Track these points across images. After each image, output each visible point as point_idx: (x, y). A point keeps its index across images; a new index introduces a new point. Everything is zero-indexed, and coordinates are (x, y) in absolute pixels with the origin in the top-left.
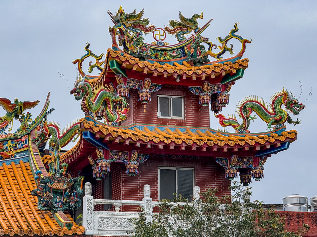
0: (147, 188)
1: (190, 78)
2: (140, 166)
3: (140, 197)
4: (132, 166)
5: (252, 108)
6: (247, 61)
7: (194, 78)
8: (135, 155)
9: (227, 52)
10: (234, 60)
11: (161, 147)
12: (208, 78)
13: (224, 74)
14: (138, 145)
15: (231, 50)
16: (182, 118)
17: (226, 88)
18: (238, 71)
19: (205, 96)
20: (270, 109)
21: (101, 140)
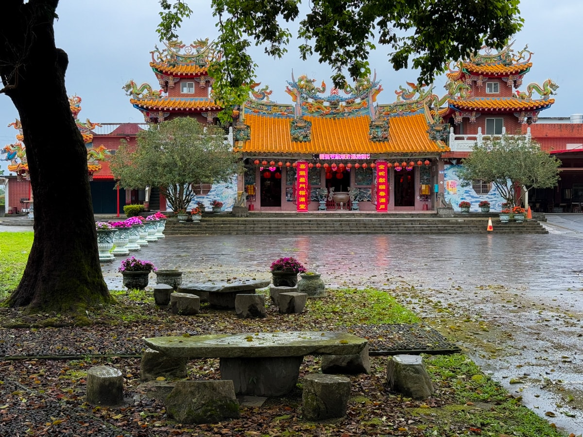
0: (480, 129)
1: (502, 74)
2: (476, 119)
3: (476, 133)
4: (473, 118)
5: (533, 88)
6: (531, 63)
7: (504, 74)
8: (474, 114)
9: (522, 59)
10: (525, 63)
11: (486, 110)
12: (511, 73)
13: (519, 71)
14: (475, 109)
15: (524, 58)
16: (498, 93)
17: (521, 77)
18: (527, 69)
19: (510, 82)
20: (542, 88)
21: (458, 108)
